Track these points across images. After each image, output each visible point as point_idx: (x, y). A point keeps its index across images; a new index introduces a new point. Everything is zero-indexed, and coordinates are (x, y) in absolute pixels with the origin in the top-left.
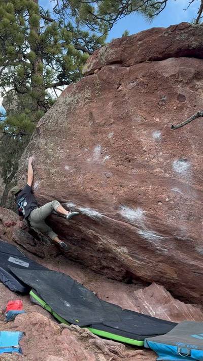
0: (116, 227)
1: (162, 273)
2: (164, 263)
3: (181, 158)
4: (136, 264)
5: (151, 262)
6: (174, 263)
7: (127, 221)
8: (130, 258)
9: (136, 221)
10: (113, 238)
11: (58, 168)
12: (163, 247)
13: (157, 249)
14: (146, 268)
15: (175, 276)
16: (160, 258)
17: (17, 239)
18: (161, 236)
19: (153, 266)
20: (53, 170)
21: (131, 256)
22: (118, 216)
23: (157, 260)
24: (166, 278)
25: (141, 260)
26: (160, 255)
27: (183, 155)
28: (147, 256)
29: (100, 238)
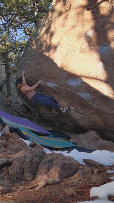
0: (66, 92)
1: (94, 122)
2: (95, 114)
3: (103, 44)
4: (79, 117)
5: (87, 115)
6: (100, 113)
7: (72, 87)
8: (75, 113)
9: (77, 87)
10: (65, 101)
11: (36, 61)
12: (93, 103)
13: (90, 105)
14: (85, 120)
15: (102, 124)
16: (92, 111)
17: (16, 109)
18: (92, 95)
19: (89, 117)
20: (33, 63)
21: (76, 112)
22: (67, 85)
23: (90, 112)
24: (97, 126)
25: (82, 114)
26: (92, 109)
27: (105, 42)
28: (85, 111)
29: (59, 102)
